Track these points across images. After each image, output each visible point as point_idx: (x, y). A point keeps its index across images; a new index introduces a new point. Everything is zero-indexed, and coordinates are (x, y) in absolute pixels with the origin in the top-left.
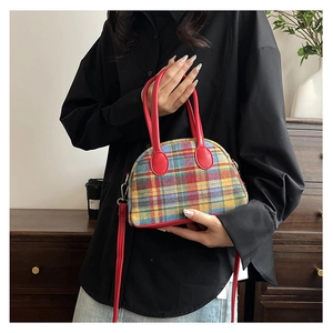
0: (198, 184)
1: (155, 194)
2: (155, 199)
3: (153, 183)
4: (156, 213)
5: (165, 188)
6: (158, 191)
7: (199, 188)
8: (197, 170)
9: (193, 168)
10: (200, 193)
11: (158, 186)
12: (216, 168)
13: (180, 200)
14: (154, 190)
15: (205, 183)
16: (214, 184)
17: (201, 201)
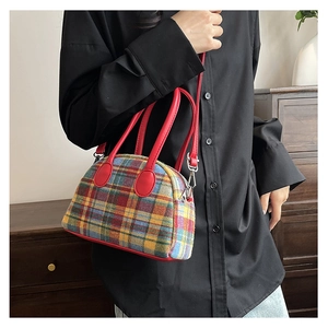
0: (127, 209)
1: (87, 204)
2: (85, 209)
3: (90, 191)
4: (82, 223)
5: (97, 202)
6: (91, 202)
7: (126, 214)
8: (131, 194)
9: (129, 190)
10: (124, 219)
11: (92, 197)
12: (152, 199)
13: (104, 219)
14: (88, 199)
15: (133, 211)
16: (143, 216)
17: (122, 230)
